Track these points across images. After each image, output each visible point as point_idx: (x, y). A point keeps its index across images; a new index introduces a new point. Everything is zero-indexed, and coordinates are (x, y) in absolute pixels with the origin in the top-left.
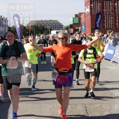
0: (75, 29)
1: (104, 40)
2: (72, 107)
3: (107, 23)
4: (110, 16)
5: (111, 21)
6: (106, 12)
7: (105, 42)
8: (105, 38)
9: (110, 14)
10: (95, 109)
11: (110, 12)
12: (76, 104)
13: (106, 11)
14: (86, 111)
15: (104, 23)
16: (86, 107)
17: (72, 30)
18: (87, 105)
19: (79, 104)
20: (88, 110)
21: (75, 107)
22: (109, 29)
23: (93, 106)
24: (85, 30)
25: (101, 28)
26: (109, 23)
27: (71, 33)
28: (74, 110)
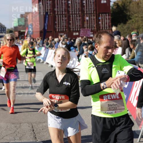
0: (20, 32)
1: (56, 45)
2: (16, 127)
3: (59, 24)
4: (63, 17)
5: (63, 22)
6: (58, 12)
7: (56, 48)
8: (57, 42)
9: (62, 14)
10: (43, 129)
11: (62, 12)
12: (21, 123)
13: (57, 10)
14: (33, 131)
15: (56, 24)
16: (32, 126)
17: (17, 34)
18: (34, 124)
19: (24, 122)
20: (35, 130)
21: (20, 127)
22: (61, 32)
23: (41, 125)
24: (33, 33)
25: (51, 30)
26: (62, 25)
27: (16, 36)
28: (19, 130)
